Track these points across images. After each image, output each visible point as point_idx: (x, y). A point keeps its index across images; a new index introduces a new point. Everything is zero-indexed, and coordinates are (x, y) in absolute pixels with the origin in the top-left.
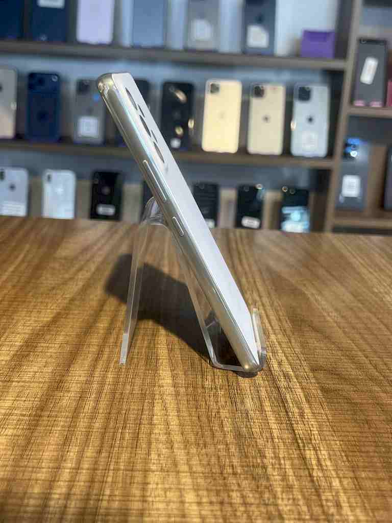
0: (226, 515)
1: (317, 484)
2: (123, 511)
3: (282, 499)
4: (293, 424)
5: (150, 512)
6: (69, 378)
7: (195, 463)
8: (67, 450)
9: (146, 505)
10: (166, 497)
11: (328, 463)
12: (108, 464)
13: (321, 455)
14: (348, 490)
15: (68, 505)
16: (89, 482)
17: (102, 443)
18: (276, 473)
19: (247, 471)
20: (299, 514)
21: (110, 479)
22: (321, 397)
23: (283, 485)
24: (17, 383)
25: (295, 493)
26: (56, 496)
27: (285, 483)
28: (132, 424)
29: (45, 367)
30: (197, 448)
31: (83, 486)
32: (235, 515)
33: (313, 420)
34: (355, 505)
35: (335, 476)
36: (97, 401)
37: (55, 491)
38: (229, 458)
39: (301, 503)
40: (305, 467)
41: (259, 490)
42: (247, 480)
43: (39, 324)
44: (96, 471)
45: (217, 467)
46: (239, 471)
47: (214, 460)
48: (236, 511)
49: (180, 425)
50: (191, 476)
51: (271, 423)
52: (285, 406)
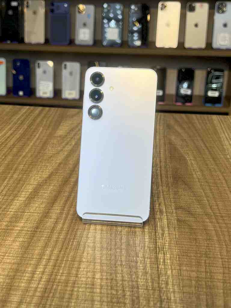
0: (112, 285)
1: (160, 272)
2: (66, 281)
3: (141, 278)
4: (157, 239)
5: (78, 282)
6: (52, 211)
7: (104, 258)
8: (46, 250)
9: (77, 279)
10: (87, 275)
11: (169, 261)
12: (63, 257)
13: (167, 257)
14: (174, 276)
15: (43, 277)
16: (54, 266)
17: (62, 247)
18: (141, 266)
19: (128, 264)
20: (147, 286)
21: (63, 265)
22: (176, 224)
23: (143, 272)
24: (27, 213)
25: (148, 276)
26: (38, 273)
27: (144, 271)
28: (78, 237)
29: (41, 204)
30: (107, 251)
31: (51, 268)
32: (117, 286)
33: (168, 237)
34: (175, 284)
35: (170, 268)
36: (64, 224)
37: (37, 270)
38: (121, 257)
39: (149, 281)
40: (157, 263)
41: (131, 274)
42: (127, 268)
43: (42, 179)
44: (57, 261)
45: (114, 261)
46: (124, 264)
47: (113, 257)
48: (118, 283)
49: (101, 238)
50: (100, 265)
51: (146, 239)
52: (155, 229)
